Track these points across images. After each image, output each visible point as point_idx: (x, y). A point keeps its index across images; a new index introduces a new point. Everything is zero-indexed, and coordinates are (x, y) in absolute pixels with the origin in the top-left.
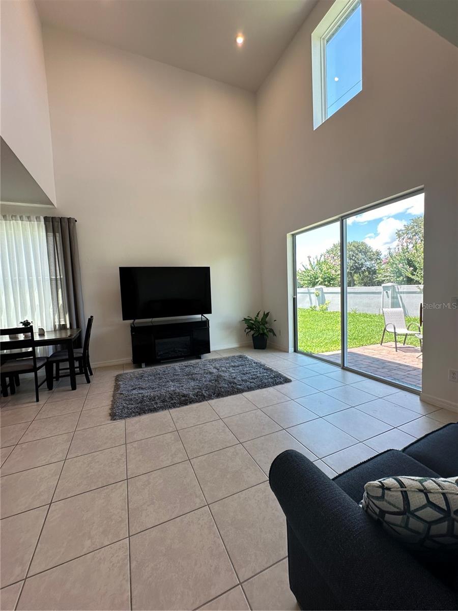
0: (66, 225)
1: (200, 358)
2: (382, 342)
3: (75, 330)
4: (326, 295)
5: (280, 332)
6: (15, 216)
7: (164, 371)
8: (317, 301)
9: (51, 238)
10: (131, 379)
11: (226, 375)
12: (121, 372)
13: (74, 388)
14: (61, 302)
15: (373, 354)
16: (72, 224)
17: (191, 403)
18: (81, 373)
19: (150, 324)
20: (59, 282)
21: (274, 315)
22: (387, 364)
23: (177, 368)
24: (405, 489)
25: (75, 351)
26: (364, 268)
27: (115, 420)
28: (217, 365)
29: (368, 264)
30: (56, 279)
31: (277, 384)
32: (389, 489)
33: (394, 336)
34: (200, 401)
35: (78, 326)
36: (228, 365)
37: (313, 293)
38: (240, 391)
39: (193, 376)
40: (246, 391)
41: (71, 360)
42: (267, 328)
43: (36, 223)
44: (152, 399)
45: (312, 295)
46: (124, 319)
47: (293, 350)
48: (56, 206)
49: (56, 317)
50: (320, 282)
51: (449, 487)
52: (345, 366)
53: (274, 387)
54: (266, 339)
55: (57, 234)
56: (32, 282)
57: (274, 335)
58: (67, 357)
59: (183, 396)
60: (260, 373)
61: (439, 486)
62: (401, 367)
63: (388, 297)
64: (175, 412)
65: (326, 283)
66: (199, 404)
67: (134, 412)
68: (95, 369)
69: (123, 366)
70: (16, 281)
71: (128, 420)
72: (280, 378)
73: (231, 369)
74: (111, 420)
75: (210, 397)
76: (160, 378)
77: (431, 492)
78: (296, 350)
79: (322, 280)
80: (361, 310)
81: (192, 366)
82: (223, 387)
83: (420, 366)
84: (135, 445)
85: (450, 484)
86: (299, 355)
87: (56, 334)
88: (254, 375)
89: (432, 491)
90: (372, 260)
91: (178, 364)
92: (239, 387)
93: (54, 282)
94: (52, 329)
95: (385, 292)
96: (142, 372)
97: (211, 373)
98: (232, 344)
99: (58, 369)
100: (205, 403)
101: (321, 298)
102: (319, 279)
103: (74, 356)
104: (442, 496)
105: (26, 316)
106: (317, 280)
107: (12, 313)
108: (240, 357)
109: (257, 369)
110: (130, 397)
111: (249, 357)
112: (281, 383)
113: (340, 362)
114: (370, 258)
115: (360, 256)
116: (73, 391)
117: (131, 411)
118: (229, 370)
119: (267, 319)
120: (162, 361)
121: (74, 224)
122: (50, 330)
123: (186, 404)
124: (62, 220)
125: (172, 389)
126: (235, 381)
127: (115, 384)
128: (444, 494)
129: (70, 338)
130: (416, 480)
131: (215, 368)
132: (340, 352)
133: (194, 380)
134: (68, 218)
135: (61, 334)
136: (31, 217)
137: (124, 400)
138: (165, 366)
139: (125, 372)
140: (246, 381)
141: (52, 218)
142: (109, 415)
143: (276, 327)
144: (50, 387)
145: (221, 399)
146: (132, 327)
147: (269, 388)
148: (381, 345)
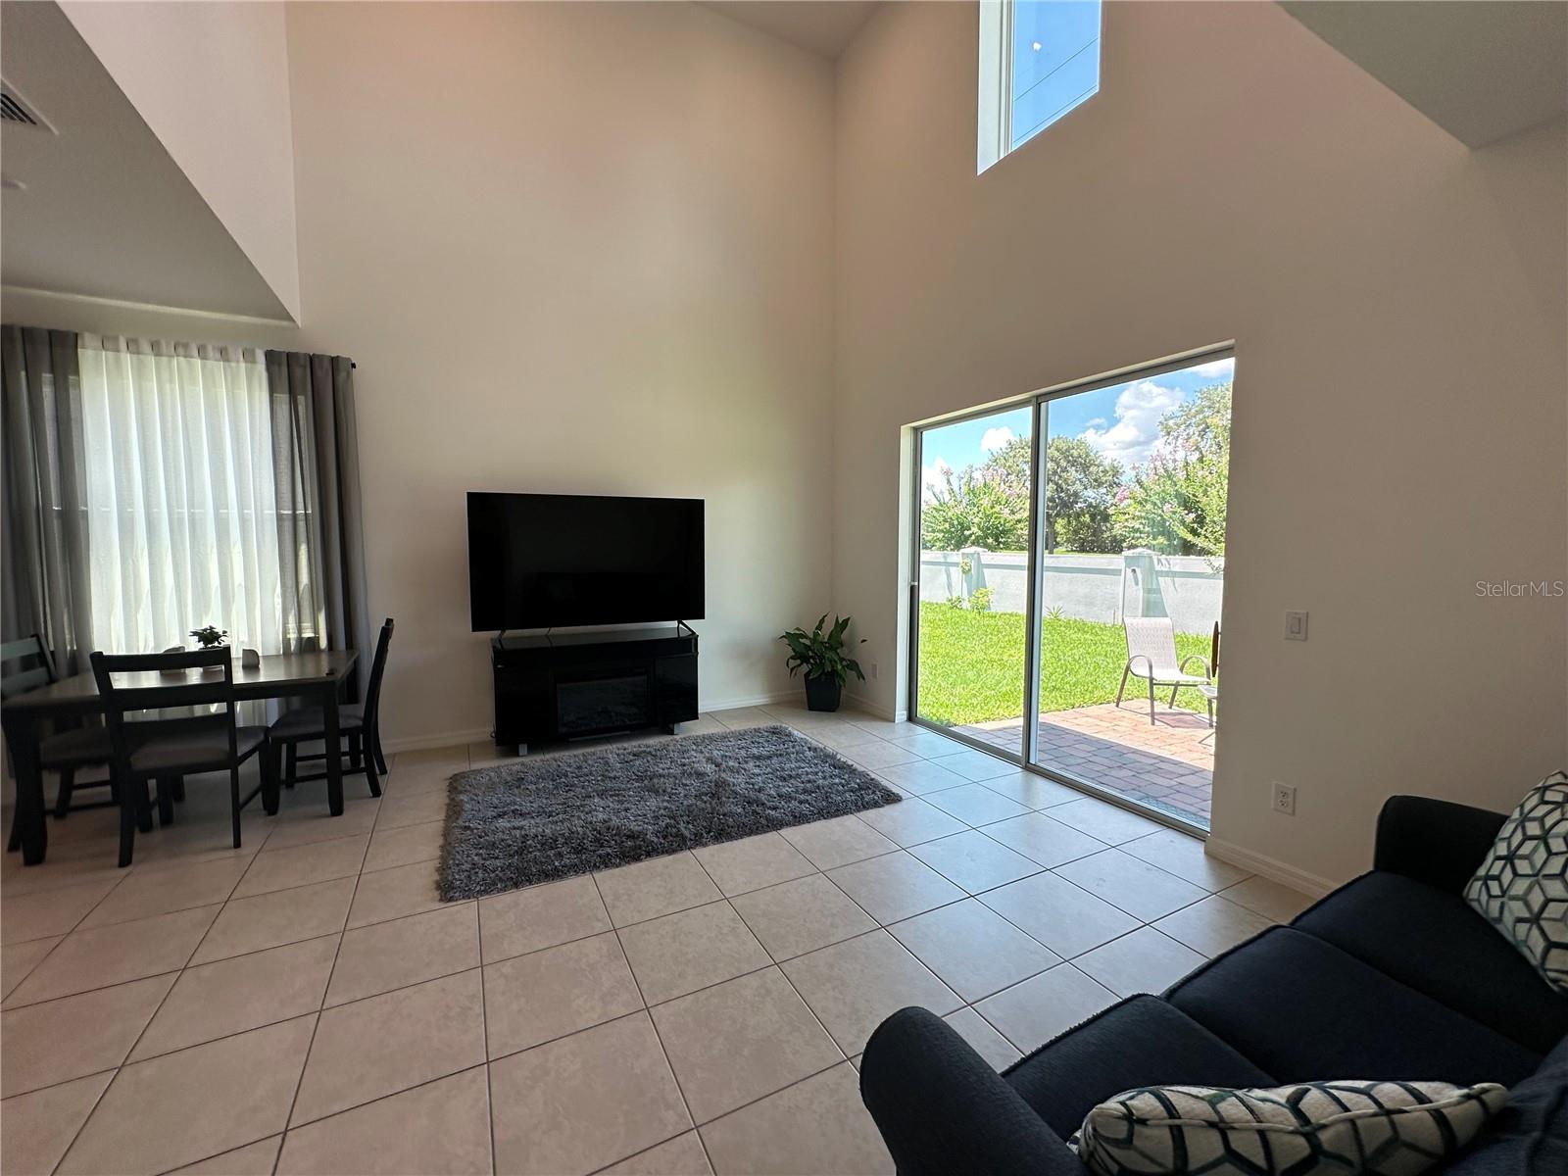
0: (324, 374)
1: (672, 733)
2: (1119, 699)
3: (343, 655)
4: (986, 571)
5: (874, 667)
6: (186, 346)
7: (579, 768)
8: (965, 585)
9: (284, 409)
10: (491, 787)
11: (739, 781)
12: (462, 767)
13: (337, 810)
14: (304, 579)
15: (1097, 729)
16: (342, 375)
17: (649, 855)
18: (355, 769)
19: (546, 644)
20: (301, 524)
21: (861, 627)
22: (1130, 755)
23: (612, 758)
24: (1177, 1122)
25: (344, 710)
26: (1079, 505)
27: (451, 899)
28: (715, 752)
29: (1091, 495)
30: (295, 516)
31: (866, 807)
32: (1143, 1122)
33: (1148, 684)
34: (674, 851)
35: (351, 643)
36: (743, 752)
37: (956, 564)
38: (775, 825)
39: (655, 781)
40: (789, 824)
41: (332, 734)
42: (842, 660)
43: (243, 365)
44: (548, 843)
45: (952, 569)
46: (475, 628)
47: (905, 717)
48: (299, 323)
49: (292, 619)
50: (973, 537)
51: (1273, 1116)
52: (1032, 761)
53: (858, 814)
54: (840, 686)
55: (301, 399)
56: (228, 524)
57: (861, 676)
58: (322, 728)
59: (628, 837)
60: (824, 778)
61: (1252, 1112)
62: (1162, 765)
63: (1137, 584)
64: (610, 879)
65: (990, 541)
66: (671, 857)
67: (501, 880)
68: (394, 755)
69: (467, 751)
70: (181, 520)
71: (485, 900)
72: (874, 792)
73: (751, 764)
74: (441, 900)
75: (698, 841)
76: (569, 787)
77: (1234, 1128)
78: (912, 717)
79: (980, 533)
80: (1072, 611)
81: (650, 753)
82: (732, 814)
83: (1209, 764)
84: (507, 968)
85: (1275, 1106)
86: (920, 730)
87: (288, 665)
88: (809, 782)
89: (1235, 1125)
90: (1100, 485)
91: (614, 747)
92: (773, 813)
93: (288, 525)
94: (278, 650)
95: (1129, 571)
96: (519, 767)
97: (700, 775)
98: (756, 698)
99: (293, 759)
100: (686, 855)
101: (974, 577)
102: (975, 529)
103: (341, 727)
104: (1257, 1137)
105: (207, 614)
106: (967, 533)
107: (167, 604)
108: (775, 731)
109: (816, 764)
110: (490, 838)
111: (796, 732)
112: (876, 805)
113: (1017, 749)
114: (1096, 480)
115: (1073, 474)
116: (335, 818)
117: (492, 875)
118: (745, 766)
119: (845, 635)
120: (571, 740)
121: (349, 375)
122: (273, 652)
123: (637, 859)
124: (316, 362)
125: (601, 816)
126: (763, 797)
127: (447, 801)
128: (1262, 1133)
129: (331, 678)
130: (1202, 1099)
131: (710, 760)
132: (1021, 722)
133: (657, 792)
134: (333, 358)
135: (302, 666)
136: (231, 350)
137: (476, 846)
138: (579, 752)
139: (476, 766)
140: (789, 798)
141: (288, 355)
142: (435, 886)
143: (864, 656)
144: (271, 808)
145: (727, 845)
146: (496, 651)
147: (845, 817)
148: (1117, 706)
